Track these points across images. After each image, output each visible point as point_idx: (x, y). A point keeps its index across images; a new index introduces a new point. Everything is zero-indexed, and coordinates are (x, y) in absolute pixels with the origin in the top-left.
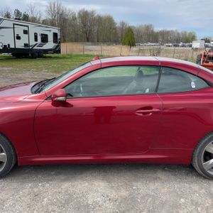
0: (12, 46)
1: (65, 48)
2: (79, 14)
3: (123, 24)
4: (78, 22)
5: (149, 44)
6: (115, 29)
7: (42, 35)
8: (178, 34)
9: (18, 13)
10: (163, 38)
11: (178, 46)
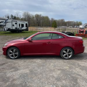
0: (11, 29)
1: (30, 29)
2: (35, 16)
3: (52, 19)
4: (35, 19)
5: (63, 26)
6: (49, 21)
7: (22, 24)
8: (75, 22)
9: (12, 16)
10: (68, 24)
11: (74, 27)
